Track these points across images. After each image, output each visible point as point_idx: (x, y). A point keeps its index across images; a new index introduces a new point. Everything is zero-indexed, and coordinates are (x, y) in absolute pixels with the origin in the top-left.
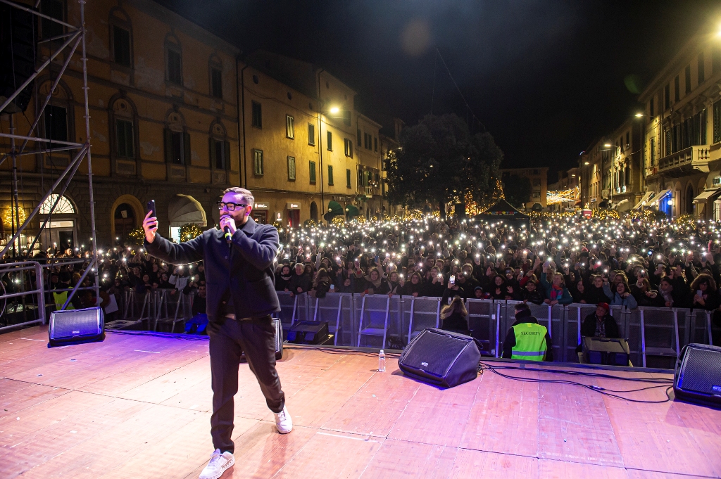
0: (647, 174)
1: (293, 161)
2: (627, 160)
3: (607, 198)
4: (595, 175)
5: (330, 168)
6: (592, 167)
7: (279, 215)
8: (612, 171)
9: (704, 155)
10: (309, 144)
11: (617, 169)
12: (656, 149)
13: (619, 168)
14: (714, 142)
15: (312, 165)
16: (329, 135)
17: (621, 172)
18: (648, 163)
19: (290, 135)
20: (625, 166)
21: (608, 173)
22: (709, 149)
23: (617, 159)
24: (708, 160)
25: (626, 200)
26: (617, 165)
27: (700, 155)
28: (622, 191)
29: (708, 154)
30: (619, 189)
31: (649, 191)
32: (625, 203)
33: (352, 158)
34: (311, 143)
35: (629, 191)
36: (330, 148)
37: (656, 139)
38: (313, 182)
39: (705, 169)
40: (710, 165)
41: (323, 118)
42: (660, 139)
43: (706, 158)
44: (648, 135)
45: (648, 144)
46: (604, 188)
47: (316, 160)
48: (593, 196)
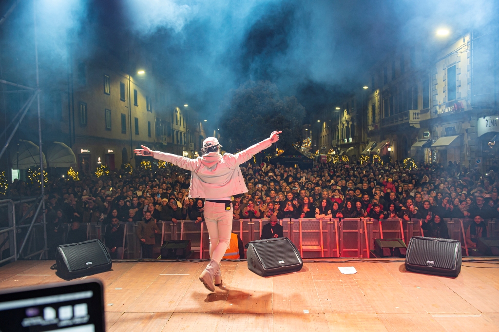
0: (370, 129)
1: (109, 114)
2: (352, 119)
3: (336, 146)
4: (325, 130)
5: (136, 120)
6: (322, 123)
7: (99, 159)
8: (340, 127)
9: (417, 116)
10: (121, 100)
11: (343, 125)
12: (377, 111)
13: (346, 125)
14: (424, 108)
15: (123, 117)
16: (135, 92)
17: (347, 127)
18: (370, 121)
19: (107, 91)
20: (351, 123)
21: (336, 128)
22: (419, 112)
23: (344, 118)
24: (419, 120)
25: (352, 148)
26: (344, 123)
27: (414, 116)
28: (348, 140)
29: (419, 116)
30: (346, 140)
31: (371, 141)
32: (352, 150)
33: (152, 112)
34: (123, 99)
35: (354, 141)
36: (136, 104)
37: (377, 105)
38: (124, 131)
39: (418, 126)
40: (421, 123)
41: (131, 79)
42: (380, 104)
43: (418, 118)
44: (370, 101)
45: (370, 108)
46: (333, 139)
47: (126, 113)
48: (323, 144)
